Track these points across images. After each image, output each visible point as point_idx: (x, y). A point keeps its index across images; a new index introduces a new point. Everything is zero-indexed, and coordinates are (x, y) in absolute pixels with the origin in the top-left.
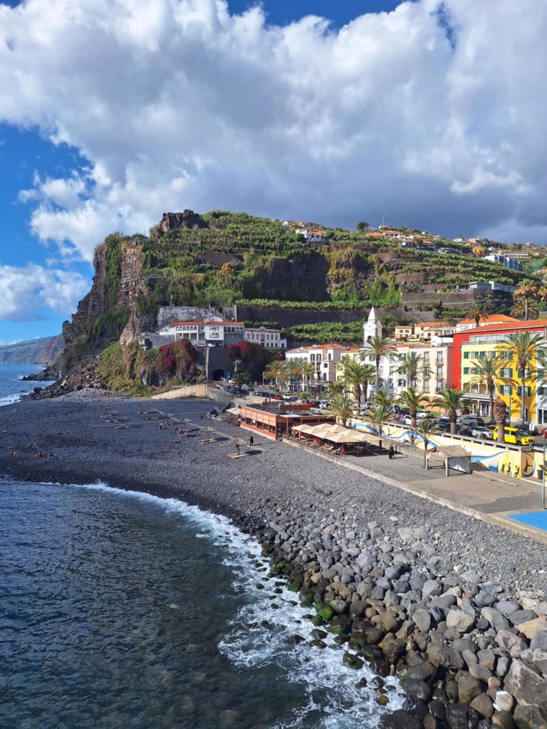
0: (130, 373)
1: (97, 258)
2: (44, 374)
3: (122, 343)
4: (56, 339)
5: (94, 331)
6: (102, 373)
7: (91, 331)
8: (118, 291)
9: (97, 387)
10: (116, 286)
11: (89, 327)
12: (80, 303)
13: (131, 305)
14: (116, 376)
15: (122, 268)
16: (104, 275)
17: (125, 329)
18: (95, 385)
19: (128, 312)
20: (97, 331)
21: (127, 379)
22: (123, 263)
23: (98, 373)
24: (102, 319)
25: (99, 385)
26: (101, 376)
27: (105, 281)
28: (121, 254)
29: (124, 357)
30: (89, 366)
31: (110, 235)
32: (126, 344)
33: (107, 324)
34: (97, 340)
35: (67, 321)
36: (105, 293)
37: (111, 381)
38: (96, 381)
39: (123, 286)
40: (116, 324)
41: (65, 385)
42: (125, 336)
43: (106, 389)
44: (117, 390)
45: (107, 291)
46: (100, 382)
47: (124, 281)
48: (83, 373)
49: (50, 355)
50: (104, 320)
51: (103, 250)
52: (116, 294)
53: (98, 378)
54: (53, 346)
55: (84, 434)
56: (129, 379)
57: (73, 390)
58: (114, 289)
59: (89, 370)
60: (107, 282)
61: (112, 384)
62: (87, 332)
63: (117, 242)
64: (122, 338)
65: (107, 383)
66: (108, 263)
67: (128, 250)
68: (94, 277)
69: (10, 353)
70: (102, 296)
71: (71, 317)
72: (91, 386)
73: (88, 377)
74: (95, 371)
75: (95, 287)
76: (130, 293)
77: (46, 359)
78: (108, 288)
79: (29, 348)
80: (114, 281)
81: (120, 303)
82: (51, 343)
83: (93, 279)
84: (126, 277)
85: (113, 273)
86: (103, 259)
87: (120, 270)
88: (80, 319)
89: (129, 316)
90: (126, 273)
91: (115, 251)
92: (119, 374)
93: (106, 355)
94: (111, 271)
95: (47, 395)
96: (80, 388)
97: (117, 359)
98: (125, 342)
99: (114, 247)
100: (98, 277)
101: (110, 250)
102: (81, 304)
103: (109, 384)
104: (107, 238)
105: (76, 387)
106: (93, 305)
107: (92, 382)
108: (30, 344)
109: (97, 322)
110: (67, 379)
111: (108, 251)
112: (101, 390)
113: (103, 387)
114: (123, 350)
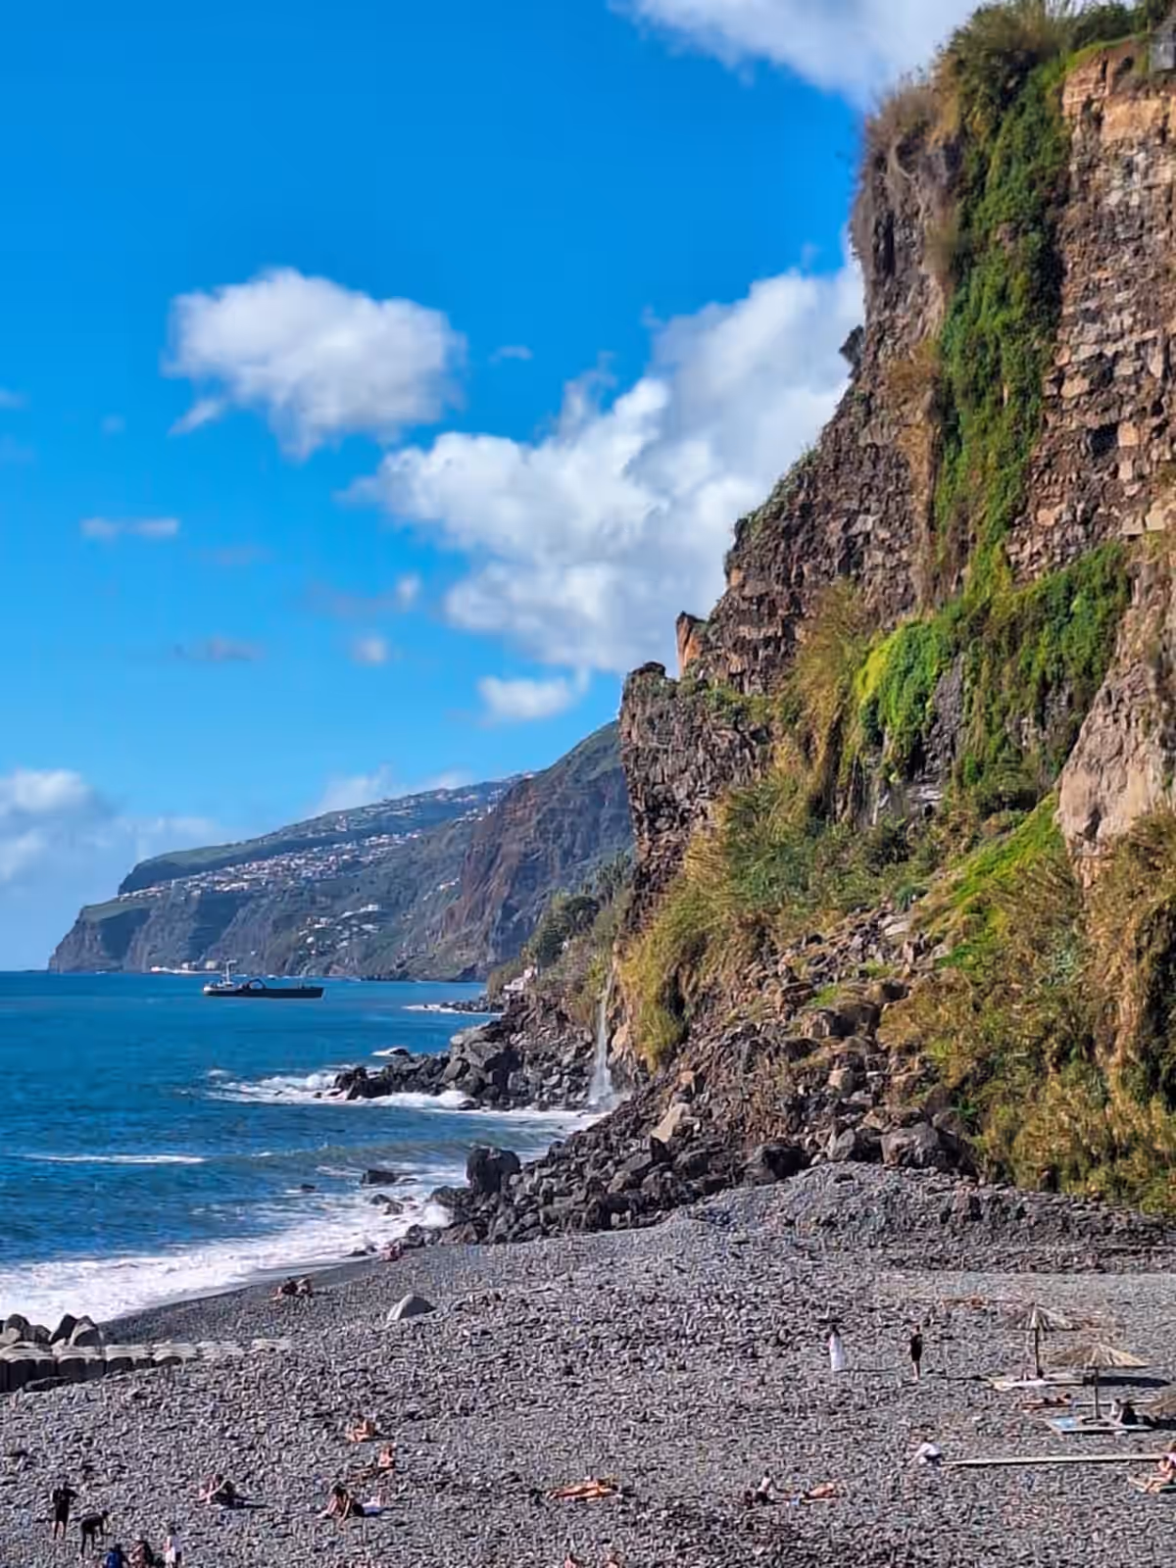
0: (1145, 1054)
1: (881, 192)
2: (492, 1050)
3: (1073, 826)
4: (534, 797)
5: (856, 735)
6: (935, 1050)
7: (836, 737)
8: (1036, 425)
9: (905, 1159)
10: (1022, 393)
11: (822, 707)
12: (742, 527)
13: (1130, 527)
14: (1040, 1071)
15: (1070, 253)
16: (936, 309)
17: (1098, 715)
18: (892, 1141)
19: (1109, 587)
20: (877, 738)
21: (1120, 1099)
22: (1074, 212)
23: (909, 1050)
24: (912, 645)
25: (918, 1139)
26: (930, 1076)
27: (944, 354)
28: (1064, 148)
29: (1098, 934)
30: (837, 996)
31: (979, 14)
32: (1107, 827)
33: (953, 679)
34: (878, 802)
35: (654, 669)
36: (937, 450)
37: (1001, 1114)
38: (894, 1108)
39: (1074, 388)
40: (1021, 680)
41: (683, 1132)
42: (1096, 767)
43: (970, 1171)
44: (1052, 1184)
45: (951, 432)
46: (924, 1117)
47: (1079, 346)
48: (802, 1048)
49: (493, 913)
50: (931, 651)
51: (921, 130)
52: (1018, 449)
53: (909, 1091)
54: (513, 847)
55: (925, 1512)
56: (1143, 1098)
57: (740, 1176)
58: (1009, 413)
59: (842, 1026)
60: (953, 369)
61: (1010, 1136)
62: (806, 743)
63: (1034, 59)
64: (1073, 786)
65: (974, 1127)
66: (966, 223)
67: (1116, 114)
68: (856, 335)
69: (234, 900)
70: (920, 469)
71: (674, 639)
72: (867, 1151)
73: (835, 1078)
74: (882, 1037)
75: (859, 406)
76: (1127, 437)
77: (466, 941)
78: (961, 407)
79: (354, 864)
80: (1008, 353)
81: (1046, 517)
82: (499, 822)
83: (849, 350)
84: (1094, 316)
85: (1002, 297)
86: (926, 196)
87: (1049, 270)
88: (741, 646)
89: (1115, 614)
90: (1093, 289)
91: (1015, 129)
92: (1062, 1057)
93: (957, 917)
94: (986, 277)
95: (559, 1205)
96: (787, 1162)
97: (1040, 947)
98: (1096, 816)
99: (1007, 97)
100: (882, 331)
101: (979, 122)
102: (755, 535)
103: (989, 1137)
104: (958, 34)
105: (755, 1155)
106: (849, 543)
107: (871, 1120)
108: (360, 835)
109: (877, 664)
110: (689, 1096)
111: (964, 133)
112: (933, 1177)
113: (953, 1157)
114: (1088, 871)
